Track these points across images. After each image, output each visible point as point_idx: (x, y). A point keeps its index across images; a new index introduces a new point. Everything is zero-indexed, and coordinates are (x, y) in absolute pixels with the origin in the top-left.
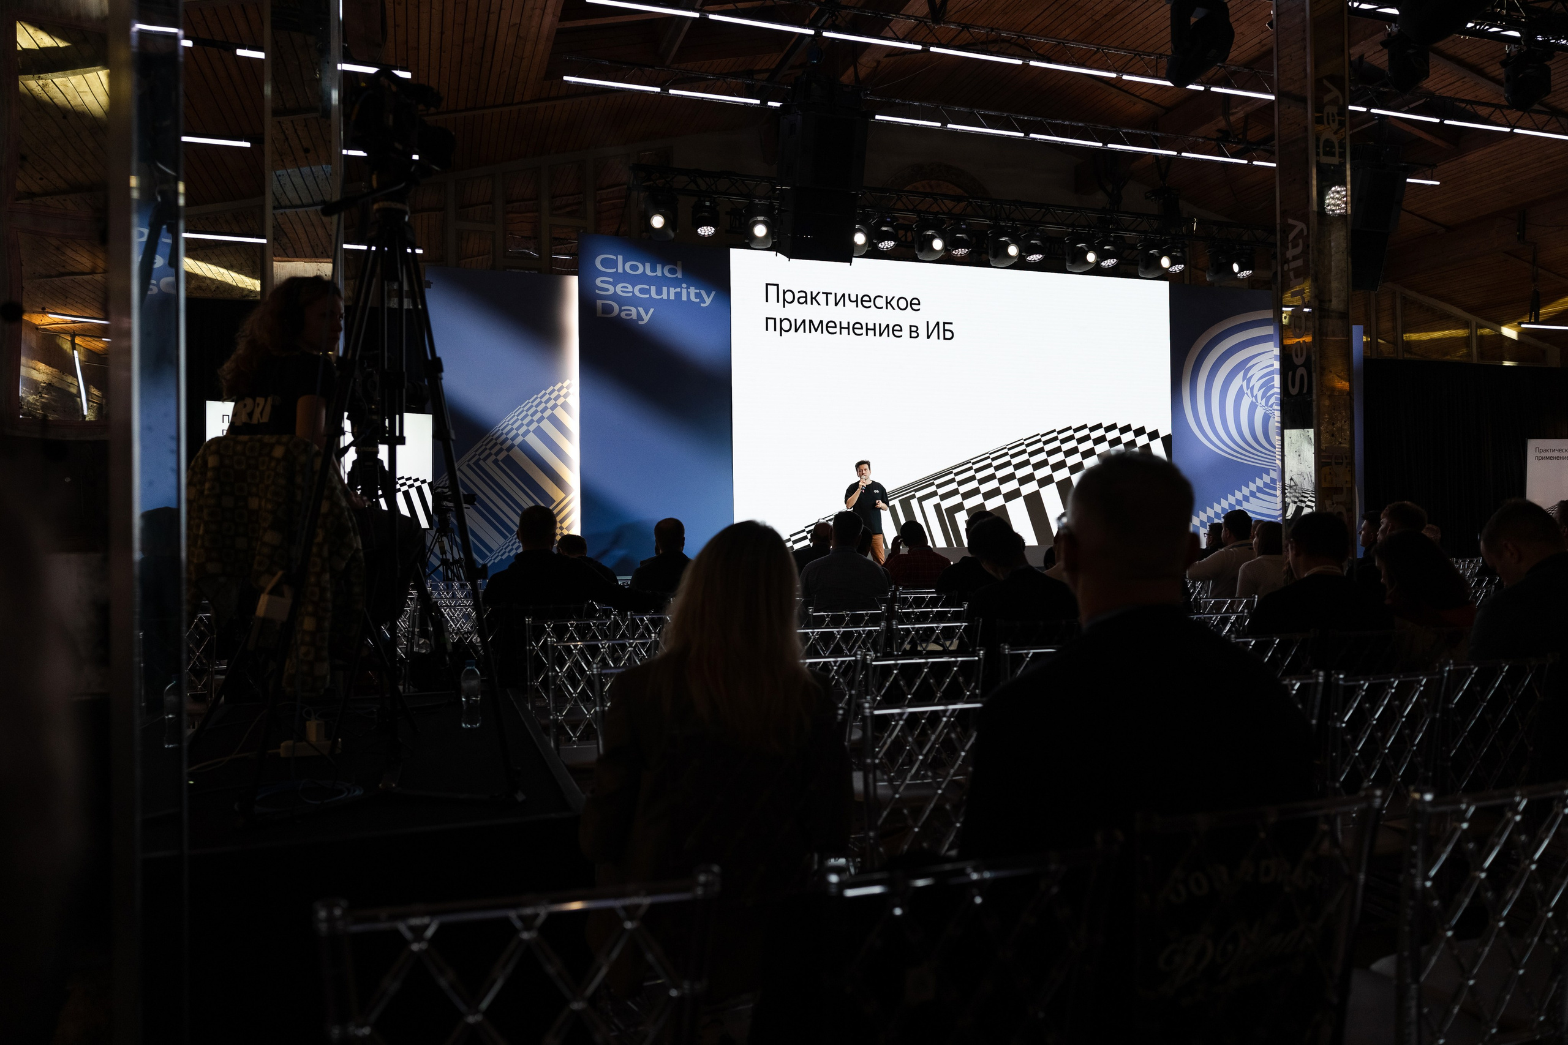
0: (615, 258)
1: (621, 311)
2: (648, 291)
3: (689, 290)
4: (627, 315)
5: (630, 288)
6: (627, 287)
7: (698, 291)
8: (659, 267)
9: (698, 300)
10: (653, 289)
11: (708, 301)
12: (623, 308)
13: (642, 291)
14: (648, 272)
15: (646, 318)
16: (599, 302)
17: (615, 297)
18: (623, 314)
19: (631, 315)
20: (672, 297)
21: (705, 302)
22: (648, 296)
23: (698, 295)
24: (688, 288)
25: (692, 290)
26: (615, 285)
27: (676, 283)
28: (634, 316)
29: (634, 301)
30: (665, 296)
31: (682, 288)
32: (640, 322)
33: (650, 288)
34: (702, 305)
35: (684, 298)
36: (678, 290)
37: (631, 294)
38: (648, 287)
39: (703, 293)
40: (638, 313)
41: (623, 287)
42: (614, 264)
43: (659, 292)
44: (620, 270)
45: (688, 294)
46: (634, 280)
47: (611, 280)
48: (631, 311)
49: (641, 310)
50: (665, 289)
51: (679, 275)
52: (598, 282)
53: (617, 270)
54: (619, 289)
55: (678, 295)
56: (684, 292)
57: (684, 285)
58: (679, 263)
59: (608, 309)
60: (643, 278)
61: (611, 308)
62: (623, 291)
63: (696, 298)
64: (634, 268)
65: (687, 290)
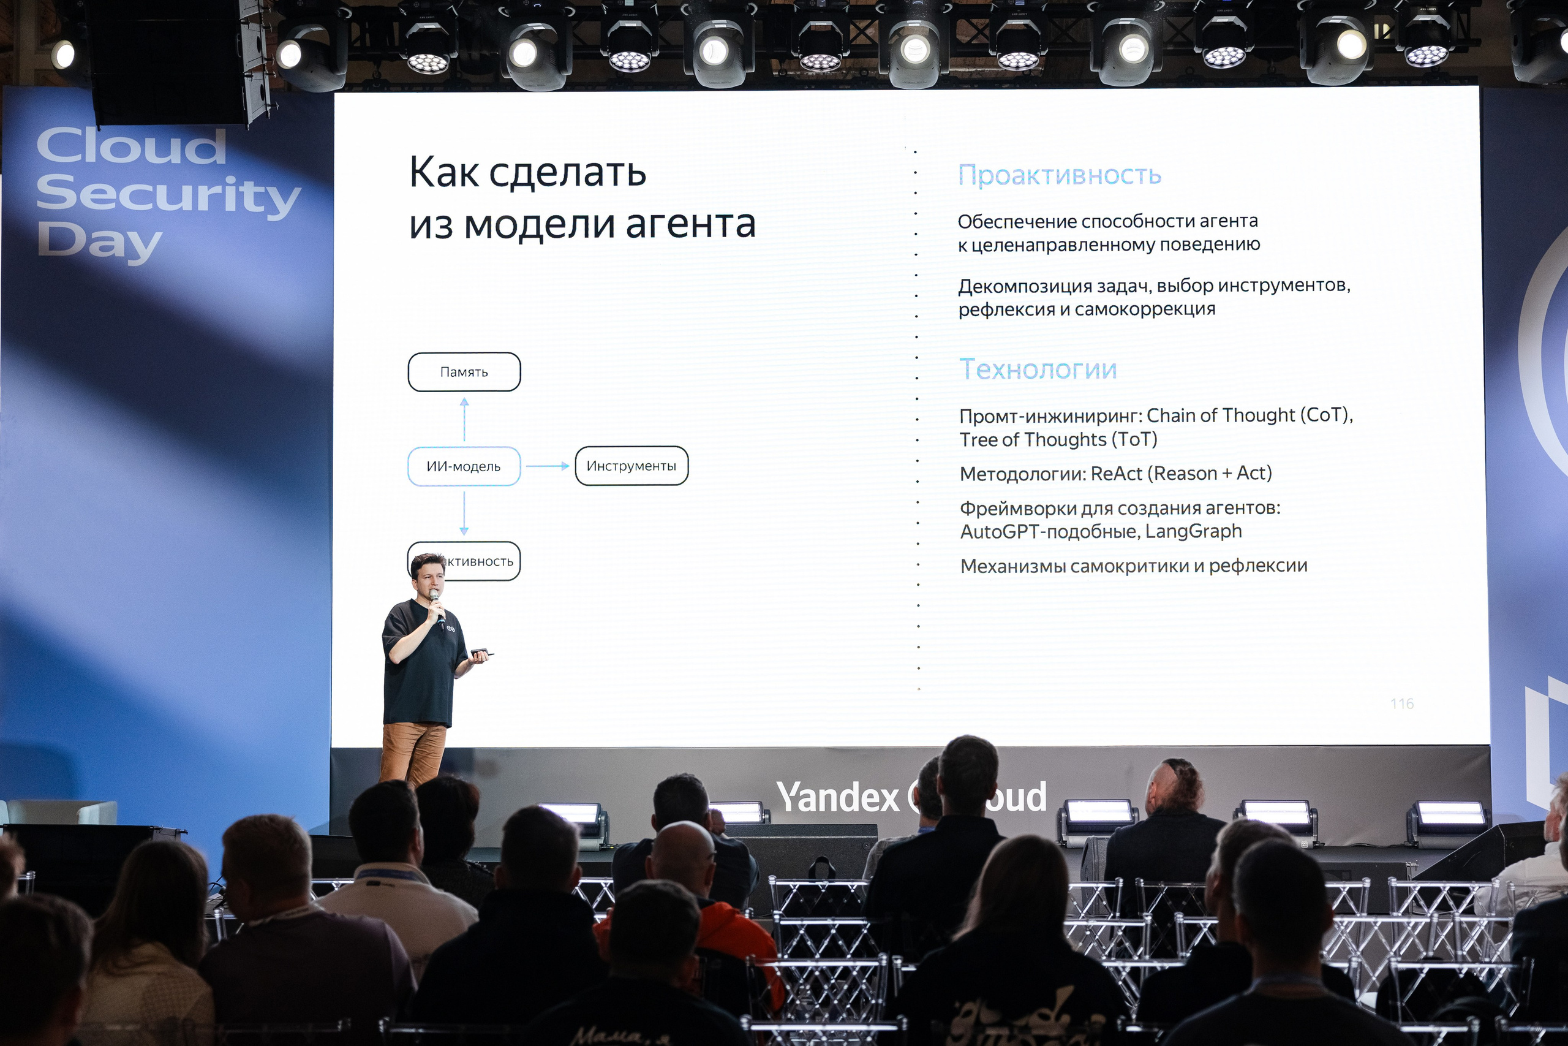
0: (78, 132)
1: (90, 241)
2: (151, 197)
3: (241, 189)
4: (102, 249)
5: (111, 193)
6: (103, 192)
7: (261, 189)
8: (176, 143)
9: (261, 209)
10: (162, 191)
11: (284, 208)
12: (95, 235)
13: (135, 197)
14: (152, 157)
15: (145, 253)
16: (44, 228)
17: (78, 213)
18: (95, 250)
19: (111, 248)
20: (203, 205)
21: (276, 211)
22: (149, 206)
23: (262, 199)
24: (239, 183)
25: (249, 189)
26: (77, 188)
27: (214, 175)
28: (119, 251)
29: (119, 219)
30: (186, 204)
31: (225, 185)
32: (131, 263)
33: (155, 189)
34: (271, 218)
35: (230, 205)
36: (218, 189)
37: (112, 206)
38: (150, 188)
39: (273, 192)
40: (128, 242)
41: (95, 192)
42: (78, 144)
43: (174, 197)
44: (91, 157)
45: (240, 196)
46: (119, 176)
47: (70, 178)
48: (111, 239)
49: (134, 236)
50: (187, 190)
51: (220, 157)
52: (43, 184)
53: (84, 157)
54: (87, 196)
55: (217, 201)
56: (231, 192)
57: (231, 179)
58: (221, 133)
59: (60, 239)
60: (141, 171)
61: (67, 239)
62: (94, 201)
63: (257, 204)
64: (120, 150)
65: (237, 189)
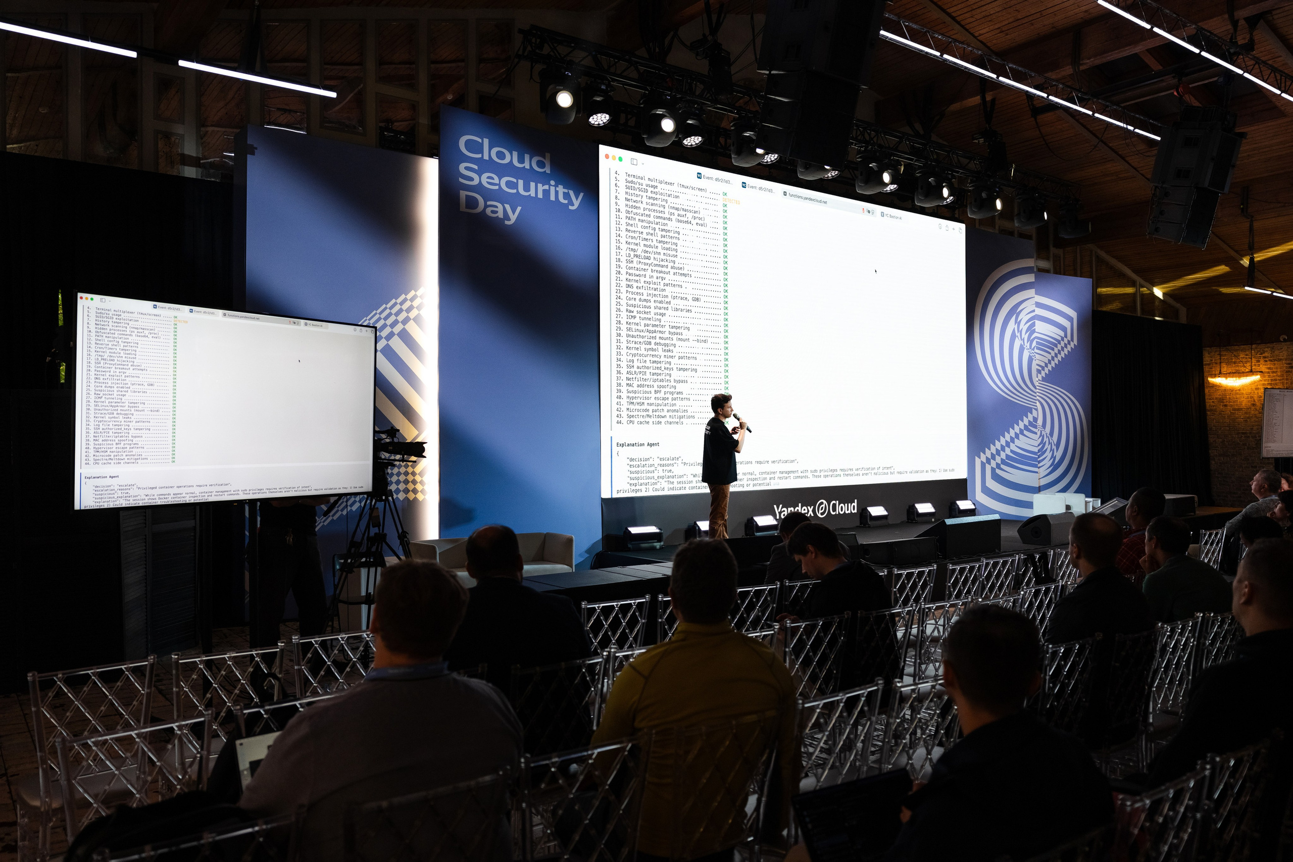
0: (481, 141)
1: (486, 206)
2: (515, 186)
3: (557, 189)
4: (492, 212)
5: (496, 180)
6: (493, 178)
7: (566, 191)
8: (527, 157)
9: (566, 202)
10: (521, 182)
11: (577, 203)
12: (489, 203)
13: (508, 184)
14: (516, 162)
15: (513, 218)
16: (463, 194)
17: (479, 188)
18: (489, 211)
19: (497, 212)
20: (540, 195)
21: (573, 205)
22: (514, 191)
23: (566, 196)
24: (556, 186)
25: (561, 189)
26: (479, 174)
27: (543, 179)
28: (500, 215)
29: (500, 196)
30: (532, 193)
31: (550, 185)
32: (507, 223)
33: (517, 181)
34: (571, 208)
35: (552, 197)
36: (546, 187)
37: (497, 187)
38: (515, 180)
39: (571, 193)
40: (505, 211)
41: (488, 178)
42: (480, 148)
43: (527, 189)
44: (486, 157)
45: (557, 193)
46: (500, 171)
47: (476, 167)
48: (496, 207)
49: (507, 207)
50: (533, 185)
51: (548, 170)
52: (462, 167)
53: (483, 156)
54: (484, 179)
55: (546, 193)
56: (553, 190)
57: (553, 182)
58: (548, 155)
59: (472, 203)
60: (510, 169)
61: (476, 203)
62: (489, 183)
63: (564, 199)
64: (501, 155)
65: (555, 189)
